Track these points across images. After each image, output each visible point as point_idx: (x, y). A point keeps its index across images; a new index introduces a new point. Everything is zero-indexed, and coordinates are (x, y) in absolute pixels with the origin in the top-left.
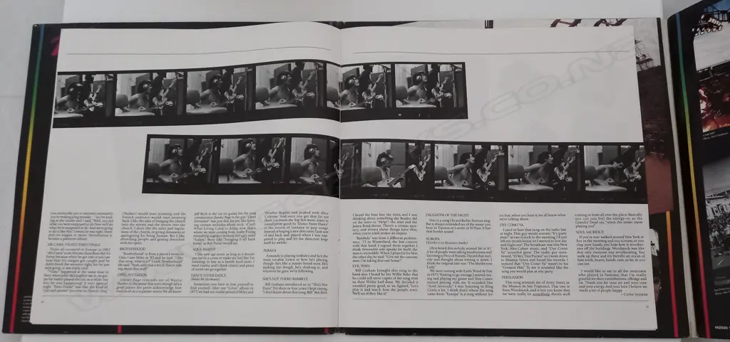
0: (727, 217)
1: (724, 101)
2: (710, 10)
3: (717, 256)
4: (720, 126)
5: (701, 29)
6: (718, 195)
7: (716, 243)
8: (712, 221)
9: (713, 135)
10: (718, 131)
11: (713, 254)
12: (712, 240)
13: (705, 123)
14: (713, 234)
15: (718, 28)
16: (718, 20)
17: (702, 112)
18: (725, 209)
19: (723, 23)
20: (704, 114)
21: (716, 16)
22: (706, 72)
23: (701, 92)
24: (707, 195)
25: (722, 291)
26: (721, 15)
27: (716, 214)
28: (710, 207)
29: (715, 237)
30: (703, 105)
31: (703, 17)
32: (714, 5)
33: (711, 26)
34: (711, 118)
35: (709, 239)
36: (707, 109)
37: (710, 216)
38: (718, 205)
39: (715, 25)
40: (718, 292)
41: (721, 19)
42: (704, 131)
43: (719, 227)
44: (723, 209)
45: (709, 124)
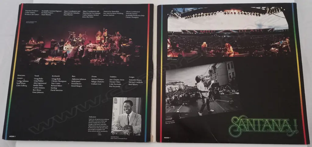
0: (173, 93)
1: (177, 46)
2: (175, 9)
3: (168, 108)
4: (174, 56)
5: (171, 15)
6: (171, 83)
7: (168, 102)
8: (168, 93)
9: (171, 59)
10: (173, 58)
11: (167, 107)
12: (166, 101)
13: (169, 53)
14: (167, 99)
15: (177, 18)
16: (178, 15)
17: (168, 48)
18: (173, 89)
19: (179, 17)
20: (168, 50)
21: (177, 13)
22: (171, 33)
23: (169, 40)
24: (167, 83)
25: (168, 122)
26: (179, 13)
27: (170, 91)
28: (167, 87)
29: (168, 100)
30: (169, 46)
31: (172, 11)
32: (177, 8)
33: (175, 16)
34: (171, 52)
35: (165, 100)
36: (170, 48)
37: (167, 91)
38: (170, 87)
39: (177, 16)
40: (167, 123)
41: (179, 15)
42: (168, 56)
43: (170, 96)
44: (172, 89)
45: (170, 54)
